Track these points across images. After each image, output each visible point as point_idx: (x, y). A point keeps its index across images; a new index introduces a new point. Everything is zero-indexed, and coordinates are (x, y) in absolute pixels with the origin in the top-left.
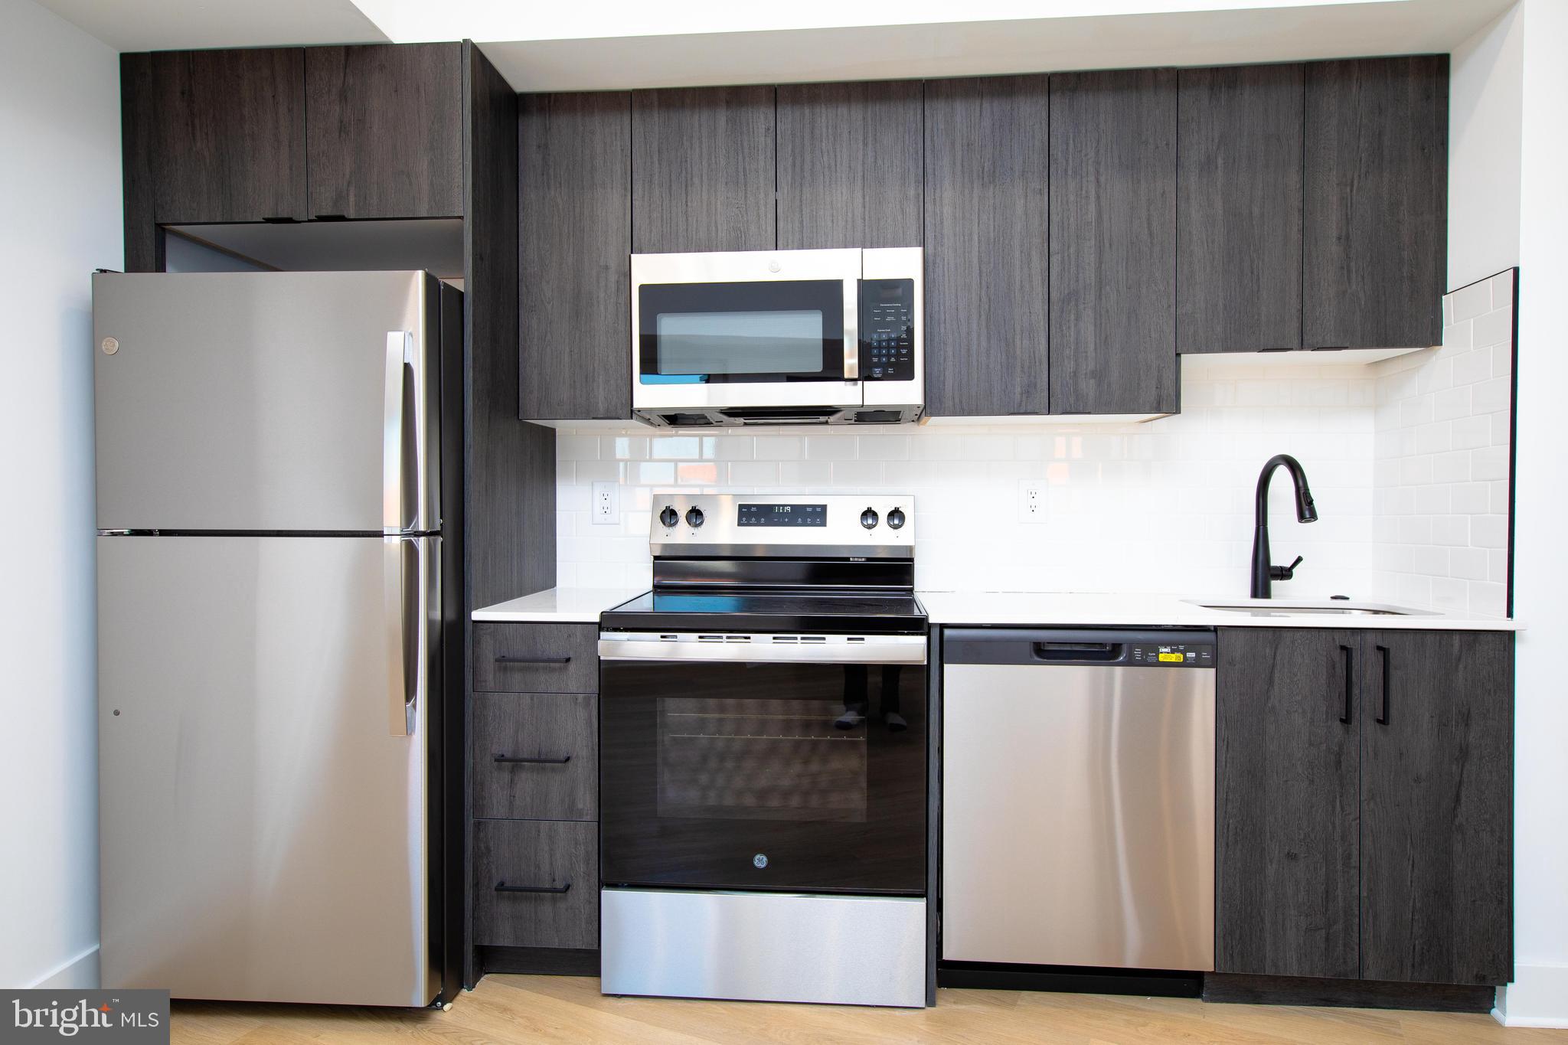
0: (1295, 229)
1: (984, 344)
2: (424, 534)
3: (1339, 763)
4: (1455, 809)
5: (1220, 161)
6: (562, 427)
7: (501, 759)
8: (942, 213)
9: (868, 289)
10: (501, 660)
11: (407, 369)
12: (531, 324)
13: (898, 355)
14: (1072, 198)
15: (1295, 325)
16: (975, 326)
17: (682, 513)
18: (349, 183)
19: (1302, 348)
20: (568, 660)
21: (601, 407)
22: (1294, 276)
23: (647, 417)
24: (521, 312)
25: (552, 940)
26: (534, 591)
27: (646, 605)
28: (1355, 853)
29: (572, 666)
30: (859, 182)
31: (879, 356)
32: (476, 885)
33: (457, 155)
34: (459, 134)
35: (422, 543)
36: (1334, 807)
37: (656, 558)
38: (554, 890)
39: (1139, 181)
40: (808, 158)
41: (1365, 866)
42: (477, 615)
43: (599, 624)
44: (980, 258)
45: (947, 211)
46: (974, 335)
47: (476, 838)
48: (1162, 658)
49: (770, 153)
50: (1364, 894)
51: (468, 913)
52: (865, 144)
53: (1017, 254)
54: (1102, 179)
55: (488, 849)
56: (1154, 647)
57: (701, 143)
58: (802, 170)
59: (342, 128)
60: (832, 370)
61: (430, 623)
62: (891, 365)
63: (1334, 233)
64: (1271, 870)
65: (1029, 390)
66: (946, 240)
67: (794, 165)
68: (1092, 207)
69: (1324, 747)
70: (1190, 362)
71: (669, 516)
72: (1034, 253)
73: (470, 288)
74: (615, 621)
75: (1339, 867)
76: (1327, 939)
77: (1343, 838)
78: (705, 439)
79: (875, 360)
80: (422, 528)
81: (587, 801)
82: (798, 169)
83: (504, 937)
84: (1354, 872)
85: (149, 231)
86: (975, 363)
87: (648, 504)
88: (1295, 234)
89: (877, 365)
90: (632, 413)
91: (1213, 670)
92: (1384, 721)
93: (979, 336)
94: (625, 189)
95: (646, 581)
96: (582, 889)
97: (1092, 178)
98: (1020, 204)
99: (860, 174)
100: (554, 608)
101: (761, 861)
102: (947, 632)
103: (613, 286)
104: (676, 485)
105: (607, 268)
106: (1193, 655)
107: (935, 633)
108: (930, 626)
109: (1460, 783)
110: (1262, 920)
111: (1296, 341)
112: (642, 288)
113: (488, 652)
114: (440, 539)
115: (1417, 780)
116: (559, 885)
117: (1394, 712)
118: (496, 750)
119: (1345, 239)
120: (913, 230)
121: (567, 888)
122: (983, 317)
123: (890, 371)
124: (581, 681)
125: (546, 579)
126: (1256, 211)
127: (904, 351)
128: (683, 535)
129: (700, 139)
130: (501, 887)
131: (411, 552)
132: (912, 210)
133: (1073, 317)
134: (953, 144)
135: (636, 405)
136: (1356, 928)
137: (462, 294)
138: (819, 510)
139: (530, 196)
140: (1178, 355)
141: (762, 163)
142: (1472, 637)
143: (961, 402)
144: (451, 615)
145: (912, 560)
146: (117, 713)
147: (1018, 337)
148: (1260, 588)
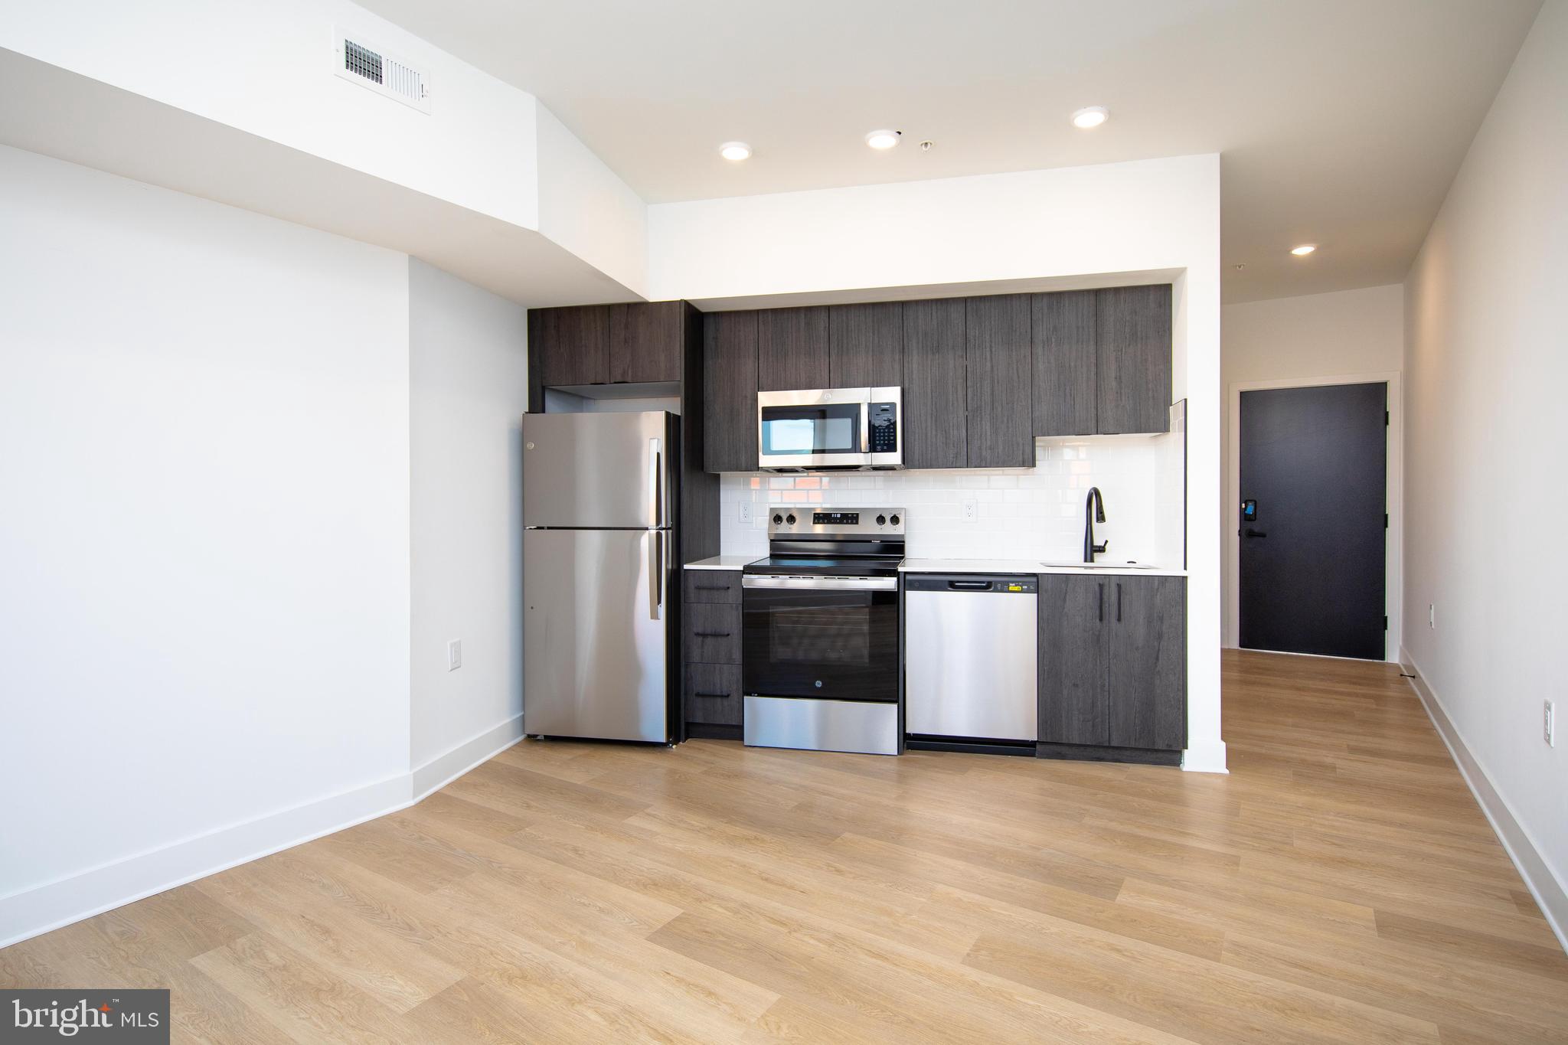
0: (1093, 373)
1: (934, 433)
2: (663, 529)
3: (1098, 640)
4: (1156, 663)
5: (1053, 340)
6: (722, 473)
7: (697, 634)
8: (912, 368)
9: (871, 406)
10: (698, 588)
11: (658, 454)
12: (709, 425)
13: (889, 440)
14: (978, 359)
15: (1094, 422)
16: (929, 424)
17: (785, 518)
18: (629, 367)
19: (1097, 434)
20: (728, 588)
21: (744, 465)
22: (1093, 397)
23: (767, 470)
24: (705, 419)
25: (721, 720)
26: (709, 557)
27: (767, 563)
28: (1107, 684)
29: (730, 590)
30: (871, 353)
31: (879, 440)
32: (686, 694)
33: (678, 350)
34: (679, 343)
35: (663, 532)
36: (1096, 662)
37: (771, 540)
38: (722, 696)
39: (1012, 350)
40: (845, 341)
41: (1111, 690)
42: (686, 567)
43: (743, 571)
44: (932, 390)
45: (915, 366)
46: (929, 428)
47: (686, 672)
48: (1010, 589)
49: (826, 340)
50: (1111, 704)
51: (682, 706)
52: (874, 334)
53: (950, 387)
54: (993, 350)
55: (692, 677)
56: (1007, 584)
57: (792, 335)
58: (842, 347)
59: (626, 341)
60: (856, 448)
61: (667, 570)
62: (885, 444)
63: (1113, 375)
64: (1065, 692)
65: (957, 456)
66: (914, 381)
67: (838, 345)
68: (989, 364)
69: (1091, 632)
70: (1040, 441)
71: (778, 519)
72: (959, 386)
73: (683, 413)
74: (750, 569)
75: (1099, 690)
76: (1093, 726)
77: (1101, 677)
78: (797, 478)
79: (878, 442)
80: (664, 526)
81: (737, 655)
82: (840, 347)
83: (699, 718)
84: (1106, 694)
85: (539, 390)
86: (929, 443)
87: (767, 513)
88: (1093, 376)
89: (879, 445)
90: (758, 469)
91: (1036, 595)
92: (1119, 620)
93: (931, 429)
94: (755, 362)
95: (767, 553)
96: (735, 697)
97: (988, 349)
98: (951, 362)
99: (871, 349)
100: (719, 564)
101: (819, 684)
102: (908, 577)
103: (749, 406)
104: (782, 503)
105: (746, 397)
106: (1026, 587)
107: (902, 576)
108: (899, 573)
109: (1159, 650)
110: (1061, 717)
111: (1094, 430)
112: (763, 408)
113: (692, 584)
114: (670, 532)
115: (1137, 649)
116: (725, 694)
117: (1122, 617)
118: (695, 630)
119: (1119, 379)
120: (897, 378)
121: (728, 696)
122: (934, 418)
123: (885, 448)
124: (734, 598)
125: (715, 552)
126: (1072, 364)
127: (892, 438)
128: (784, 528)
129: (792, 333)
130: (698, 695)
131: (659, 535)
132: (897, 367)
133: (979, 419)
134: (918, 333)
135: (760, 466)
136: (1107, 721)
137: (679, 416)
138: (855, 515)
139: (709, 363)
140: (1033, 438)
141: (822, 345)
142: (1164, 579)
143: (922, 462)
144: (675, 567)
145: (904, 542)
146: (532, 608)
147: (951, 429)
148: (1089, 557)
